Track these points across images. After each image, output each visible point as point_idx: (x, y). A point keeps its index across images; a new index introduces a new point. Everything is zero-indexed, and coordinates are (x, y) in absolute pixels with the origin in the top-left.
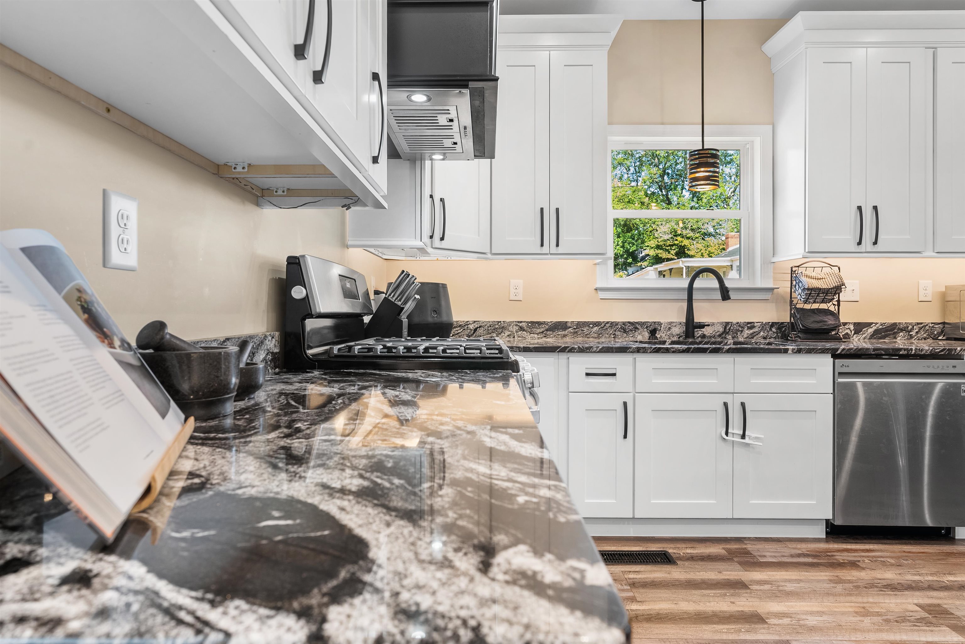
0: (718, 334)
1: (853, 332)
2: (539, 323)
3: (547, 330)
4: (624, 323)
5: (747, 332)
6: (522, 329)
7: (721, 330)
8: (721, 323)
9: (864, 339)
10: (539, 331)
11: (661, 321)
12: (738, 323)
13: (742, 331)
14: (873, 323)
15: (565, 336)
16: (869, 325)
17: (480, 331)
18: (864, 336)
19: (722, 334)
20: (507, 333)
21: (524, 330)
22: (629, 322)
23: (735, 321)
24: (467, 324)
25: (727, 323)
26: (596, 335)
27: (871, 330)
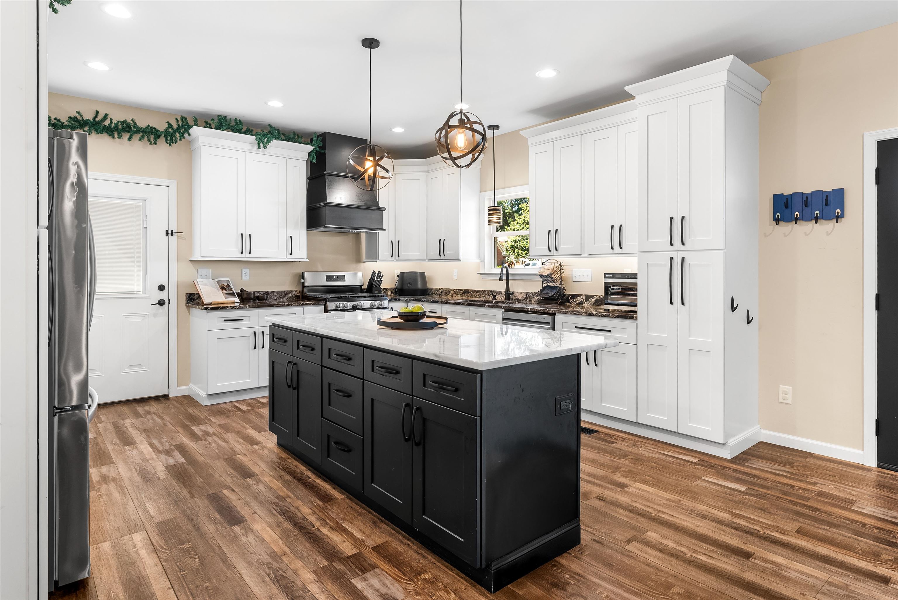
0: (523, 298)
1: (584, 300)
2: (460, 290)
3: (463, 293)
4: (488, 291)
5: (535, 298)
6: (455, 292)
7: (525, 296)
8: (525, 293)
9: (590, 305)
10: (460, 294)
11: (502, 291)
12: (532, 293)
13: (533, 297)
14: (594, 295)
15: (468, 296)
16: (592, 296)
17: (443, 293)
18: (590, 303)
19: (525, 298)
20: (451, 294)
21: (456, 293)
22: (490, 291)
23: (530, 292)
24: (439, 289)
25: (527, 293)
26: (478, 297)
27: (594, 300)
